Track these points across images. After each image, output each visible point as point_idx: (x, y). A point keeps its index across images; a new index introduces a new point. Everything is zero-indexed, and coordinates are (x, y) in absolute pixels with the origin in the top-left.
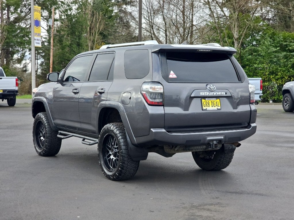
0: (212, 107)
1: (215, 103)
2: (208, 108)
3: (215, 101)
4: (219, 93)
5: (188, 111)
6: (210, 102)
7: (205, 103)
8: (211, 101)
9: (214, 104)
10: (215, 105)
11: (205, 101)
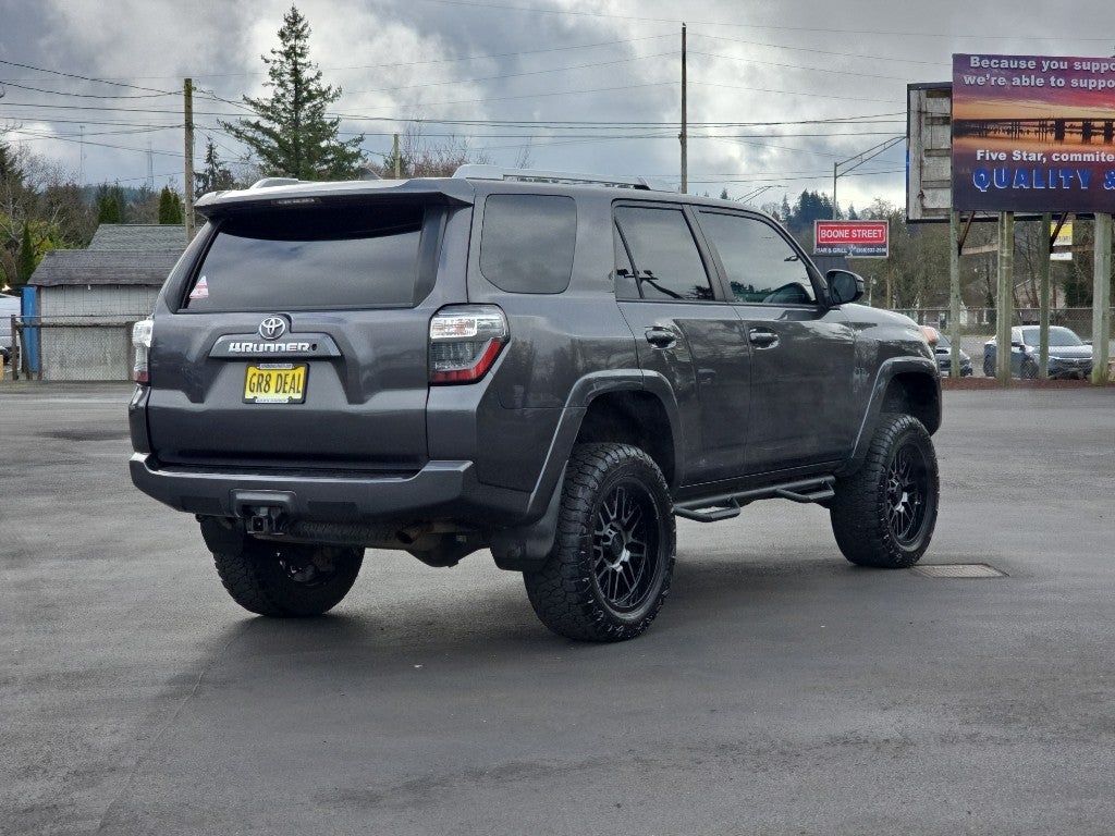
0: (277, 392)
1: (289, 380)
2: (262, 397)
3: (291, 373)
4: (289, 345)
5: (202, 402)
6: (274, 375)
7: (255, 380)
8: (279, 372)
9: (286, 383)
10: (287, 388)
11: (258, 372)
